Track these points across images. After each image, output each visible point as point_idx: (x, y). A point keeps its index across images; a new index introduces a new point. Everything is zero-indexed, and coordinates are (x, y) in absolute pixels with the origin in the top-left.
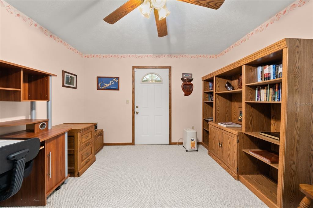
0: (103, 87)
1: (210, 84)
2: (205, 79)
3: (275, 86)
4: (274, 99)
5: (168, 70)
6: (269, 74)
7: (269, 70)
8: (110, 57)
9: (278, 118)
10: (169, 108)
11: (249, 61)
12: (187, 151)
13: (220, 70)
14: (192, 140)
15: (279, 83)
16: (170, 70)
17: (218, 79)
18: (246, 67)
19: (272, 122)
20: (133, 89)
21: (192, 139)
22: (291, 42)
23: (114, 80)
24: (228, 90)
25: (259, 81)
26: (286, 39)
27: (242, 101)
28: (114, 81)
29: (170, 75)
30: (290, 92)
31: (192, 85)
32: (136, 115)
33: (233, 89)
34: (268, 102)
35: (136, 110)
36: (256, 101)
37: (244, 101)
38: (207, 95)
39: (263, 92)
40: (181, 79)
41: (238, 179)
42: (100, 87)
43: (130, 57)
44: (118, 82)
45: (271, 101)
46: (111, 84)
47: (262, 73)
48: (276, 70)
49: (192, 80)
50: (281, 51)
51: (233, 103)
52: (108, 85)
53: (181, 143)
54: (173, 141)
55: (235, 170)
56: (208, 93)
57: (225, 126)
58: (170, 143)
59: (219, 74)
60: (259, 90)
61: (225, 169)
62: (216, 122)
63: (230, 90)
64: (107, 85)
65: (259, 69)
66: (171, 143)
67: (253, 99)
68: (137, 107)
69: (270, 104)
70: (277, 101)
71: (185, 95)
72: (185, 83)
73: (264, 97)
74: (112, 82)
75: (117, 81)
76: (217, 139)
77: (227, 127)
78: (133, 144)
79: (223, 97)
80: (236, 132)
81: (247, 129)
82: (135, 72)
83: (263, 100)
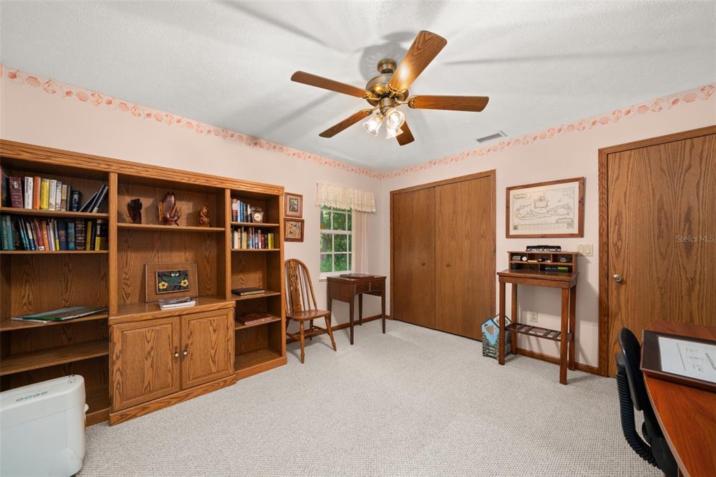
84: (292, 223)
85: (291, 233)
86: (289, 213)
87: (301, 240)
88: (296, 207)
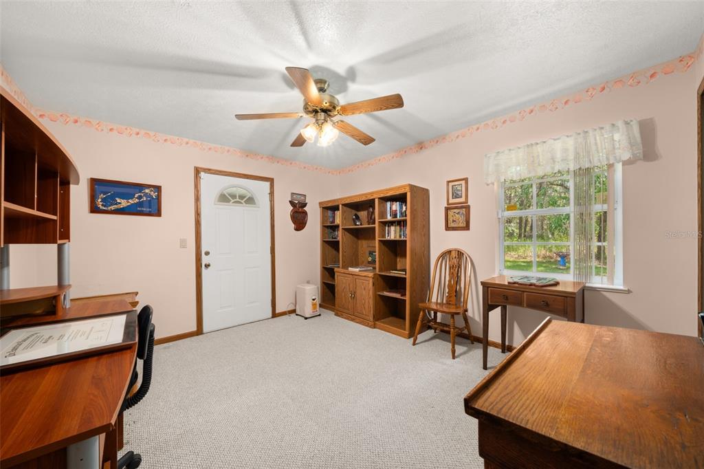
0: (113, 208)
1: (330, 213)
2: (325, 206)
3: (401, 224)
4: (400, 236)
5: (268, 184)
6: (396, 210)
7: (396, 206)
8: (134, 135)
9: (404, 255)
10: (271, 253)
11: (382, 196)
12: (306, 318)
13: (349, 197)
14: (314, 300)
15: (405, 221)
16: (271, 184)
17: (345, 208)
18: (379, 202)
19: (398, 260)
20: (198, 214)
21: (314, 298)
22: (412, 187)
23: (147, 191)
24: (356, 225)
25: (389, 218)
26: (409, 185)
27: (374, 238)
28: (146, 195)
29: (272, 193)
30: (412, 230)
31: (305, 213)
32: (204, 271)
33: (361, 225)
34: (396, 239)
35: (205, 260)
36: (387, 238)
37: (377, 239)
38: (327, 230)
39: (393, 228)
40: (290, 202)
41: (374, 327)
42: (102, 205)
43: (189, 145)
44: (159, 198)
45: (398, 238)
46: (137, 200)
47: (390, 208)
48: (401, 208)
49: (305, 205)
50: (406, 193)
51: (360, 242)
52: (128, 202)
53: (294, 311)
54: (278, 311)
55: (372, 319)
56: (327, 227)
57: (357, 270)
58: (273, 315)
59: (347, 202)
60: (388, 226)
61: (360, 323)
62: (345, 267)
63: (358, 225)
64: (124, 203)
65: (389, 204)
66: (275, 315)
67: (384, 236)
68: (207, 253)
69: (399, 241)
70: (402, 238)
71: (297, 229)
72: (296, 210)
73: (393, 234)
74: (140, 197)
75: (154, 195)
76: (348, 290)
77: (360, 271)
78: (199, 331)
79: (350, 234)
80: (371, 275)
81: (381, 270)
82: (202, 180)
83: (392, 237)
84: (455, 210)
85: (454, 221)
86: (451, 201)
87: (467, 227)
88: (459, 193)
